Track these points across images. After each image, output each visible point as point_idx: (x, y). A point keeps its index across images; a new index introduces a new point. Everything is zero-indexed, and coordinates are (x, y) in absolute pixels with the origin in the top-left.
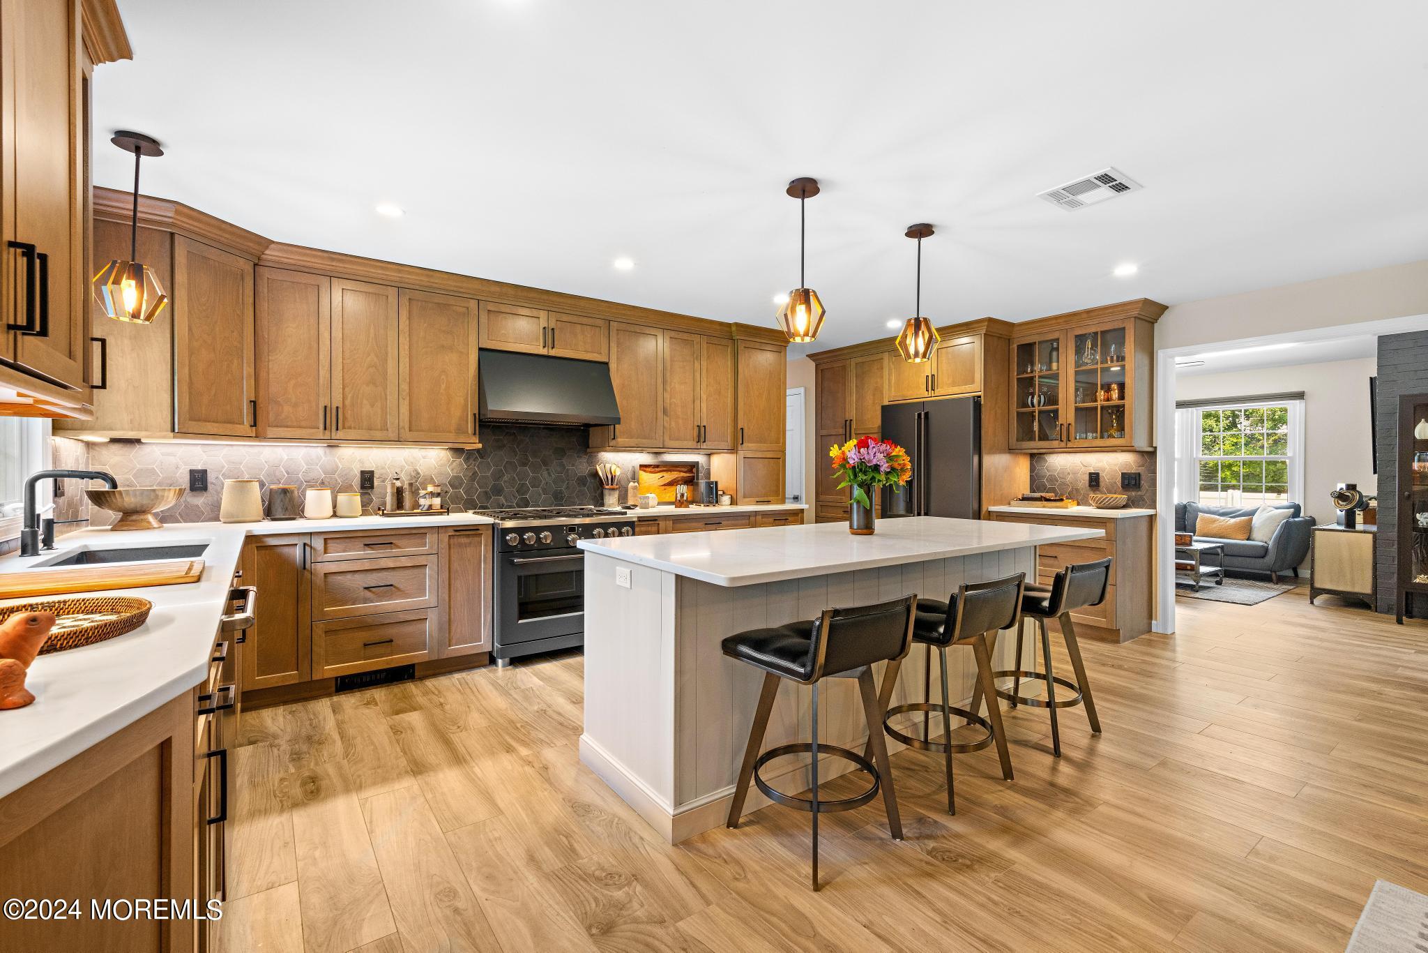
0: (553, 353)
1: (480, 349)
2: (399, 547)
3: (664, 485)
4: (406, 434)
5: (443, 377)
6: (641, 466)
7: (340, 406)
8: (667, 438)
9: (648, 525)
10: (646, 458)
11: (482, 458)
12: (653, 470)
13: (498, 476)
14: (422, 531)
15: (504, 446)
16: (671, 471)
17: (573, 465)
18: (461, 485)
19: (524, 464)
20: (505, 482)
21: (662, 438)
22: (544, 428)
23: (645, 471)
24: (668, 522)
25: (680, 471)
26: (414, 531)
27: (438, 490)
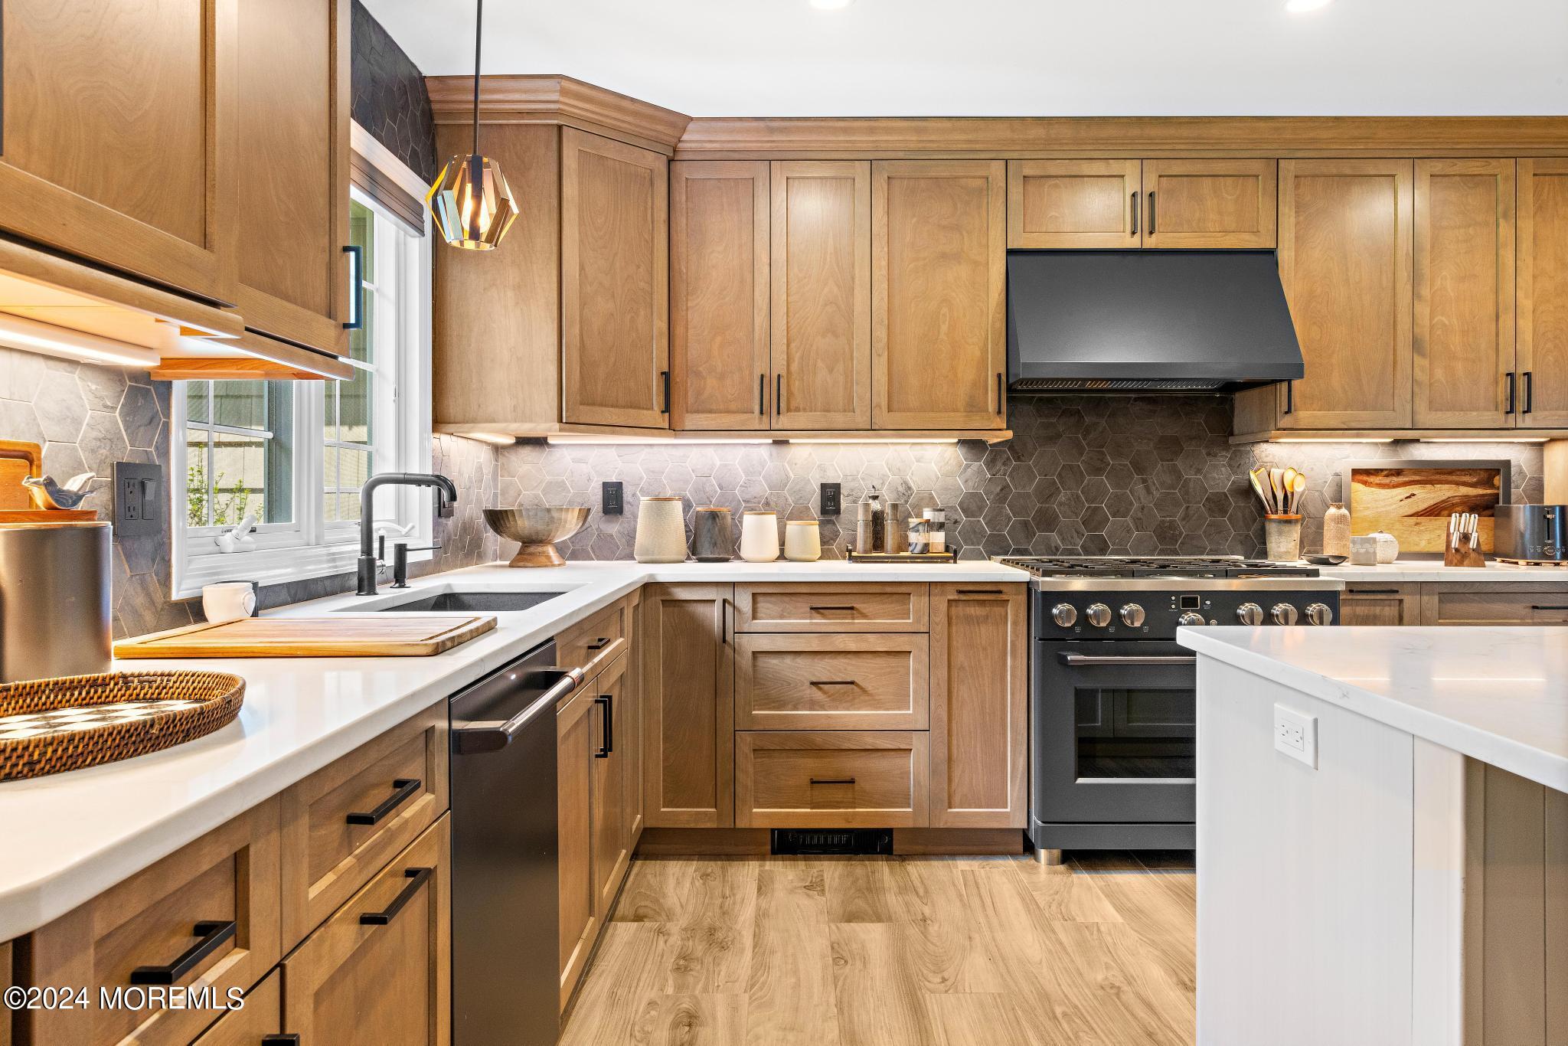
0: (1151, 242)
1: (1010, 252)
2: (864, 616)
3: (1416, 514)
4: (883, 418)
5: (945, 310)
6: (1356, 472)
7: (784, 373)
8: (1422, 406)
9: (1375, 602)
10: (1368, 453)
11: (1018, 459)
12: (1387, 480)
13: (1048, 493)
14: (903, 589)
15: (1059, 436)
16: (1432, 483)
17: (1199, 471)
18: (981, 509)
19: (1098, 471)
20: (1061, 504)
21: (1409, 407)
22: (1136, 399)
23: (1365, 483)
24: (1425, 598)
25: (1458, 484)
26: (889, 589)
27: (940, 517)
